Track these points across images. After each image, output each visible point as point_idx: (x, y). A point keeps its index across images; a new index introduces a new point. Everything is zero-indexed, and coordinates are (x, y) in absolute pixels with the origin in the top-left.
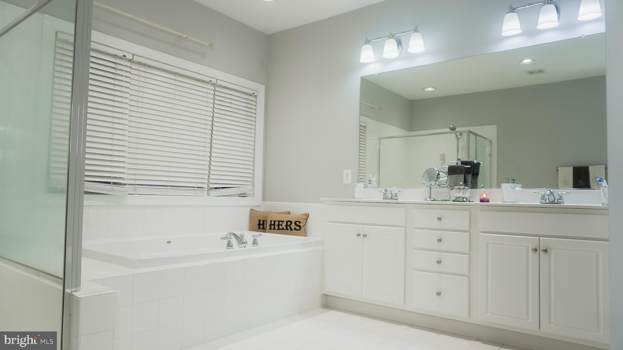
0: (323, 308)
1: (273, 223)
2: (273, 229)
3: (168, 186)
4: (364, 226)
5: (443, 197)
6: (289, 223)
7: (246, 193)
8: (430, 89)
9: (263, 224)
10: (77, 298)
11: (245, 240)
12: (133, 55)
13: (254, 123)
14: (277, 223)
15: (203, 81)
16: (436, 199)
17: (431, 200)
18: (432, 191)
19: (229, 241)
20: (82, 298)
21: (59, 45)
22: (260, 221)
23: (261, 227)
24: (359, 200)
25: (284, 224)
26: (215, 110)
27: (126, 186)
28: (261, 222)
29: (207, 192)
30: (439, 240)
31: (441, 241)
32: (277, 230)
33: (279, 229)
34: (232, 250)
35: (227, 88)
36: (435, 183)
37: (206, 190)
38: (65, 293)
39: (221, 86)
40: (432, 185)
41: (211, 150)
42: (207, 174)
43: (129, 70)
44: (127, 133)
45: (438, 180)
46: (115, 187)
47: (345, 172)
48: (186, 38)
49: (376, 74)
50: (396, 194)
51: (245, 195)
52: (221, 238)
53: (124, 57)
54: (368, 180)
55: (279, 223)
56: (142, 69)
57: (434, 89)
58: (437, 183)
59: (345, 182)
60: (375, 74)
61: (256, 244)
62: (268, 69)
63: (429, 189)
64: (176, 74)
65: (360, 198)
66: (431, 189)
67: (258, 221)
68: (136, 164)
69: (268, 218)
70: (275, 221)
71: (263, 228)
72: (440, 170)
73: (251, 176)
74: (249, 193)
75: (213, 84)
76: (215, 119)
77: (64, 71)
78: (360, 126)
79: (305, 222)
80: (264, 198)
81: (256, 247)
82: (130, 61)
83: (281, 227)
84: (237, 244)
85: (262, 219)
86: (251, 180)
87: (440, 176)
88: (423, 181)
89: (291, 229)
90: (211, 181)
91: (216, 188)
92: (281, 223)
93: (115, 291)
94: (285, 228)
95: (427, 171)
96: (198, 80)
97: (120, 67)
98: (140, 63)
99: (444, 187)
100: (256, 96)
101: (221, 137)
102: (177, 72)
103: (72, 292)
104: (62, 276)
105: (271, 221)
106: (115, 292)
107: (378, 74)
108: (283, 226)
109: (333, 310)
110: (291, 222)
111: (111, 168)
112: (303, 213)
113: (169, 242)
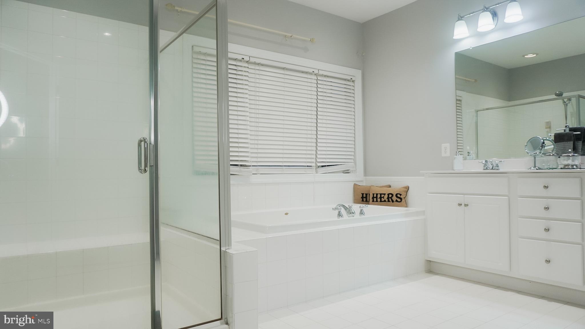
0: (426, 273)
1: (375, 196)
2: (376, 201)
3: (283, 166)
4: (465, 196)
5: (549, 166)
6: (390, 196)
7: (349, 170)
8: (530, 56)
9: (366, 197)
10: (230, 254)
11: (353, 210)
12: (249, 57)
13: (353, 106)
14: (379, 196)
15: (307, 73)
16: (541, 168)
17: (535, 169)
18: (536, 160)
19: (339, 212)
20: (234, 254)
21: (195, 56)
22: (363, 194)
23: (365, 199)
24: (458, 172)
25: (386, 196)
26: (319, 97)
27: (250, 167)
28: (364, 196)
29: (315, 170)
30: (546, 208)
31: (548, 209)
32: (380, 202)
33: (381, 201)
34: (342, 219)
35: (328, 77)
36: (540, 151)
37: (315, 168)
38: (221, 250)
39: (322, 75)
40: (536, 153)
41: (317, 133)
42: (314, 155)
43: (247, 70)
44: (248, 123)
45: (543, 149)
46: (242, 169)
47: (444, 145)
48: (291, 36)
49: (471, 49)
50: (497, 164)
51: (348, 171)
52: (333, 208)
53: (243, 60)
54: (467, 153)
55: (381, 196)
56: (257, 67)
57: (535, 55)
58: (542, 152)
59: (443, 155)
60: (469, 49)
61: (363, 214)
62: (363, 55)
63: (533, 158)
64: (284, 69)
65: (460, 170)
66: (535, 158)
67: (361, 195)
68: (257, 149)
69: (370, 191)
70: (377, 194)
71: (366, 201)
72: (545, 138)
73: (353, 154)
74: (351, 169)
75: (315, 75)
76: (319, 105)
77: (199, 77)
78: (457, 100)
79: (406, 194)
80: (366, 173)
81: (363, 216)
82: (247, 62)
83: (383, 200)
84: (346, 214)
85: (365, 193)
86: (352, 157)
87: (545, 145)
88: (526, 151)
89: (393, 201)
90: (318, 160)
91: (322, 166)
92: (383, 196)
93: (256, 249)
94: (387, 200)
95: (531, 140)
96: (303, 72)
97: (240, 68)
98: (255, 63)
99: (550, 155)
100: (353, 81)
101: (325, 121)
102: (284, 67)
103: (226, 250)
104: (219, 239)
105: (373, 194)
106: (257, 251)
107: (473, 48)
108: (385, 198)
109: (437, 275)
110: (392, 195)
111: (238, 153)
112: (403, 186)
113: (286, 214)
